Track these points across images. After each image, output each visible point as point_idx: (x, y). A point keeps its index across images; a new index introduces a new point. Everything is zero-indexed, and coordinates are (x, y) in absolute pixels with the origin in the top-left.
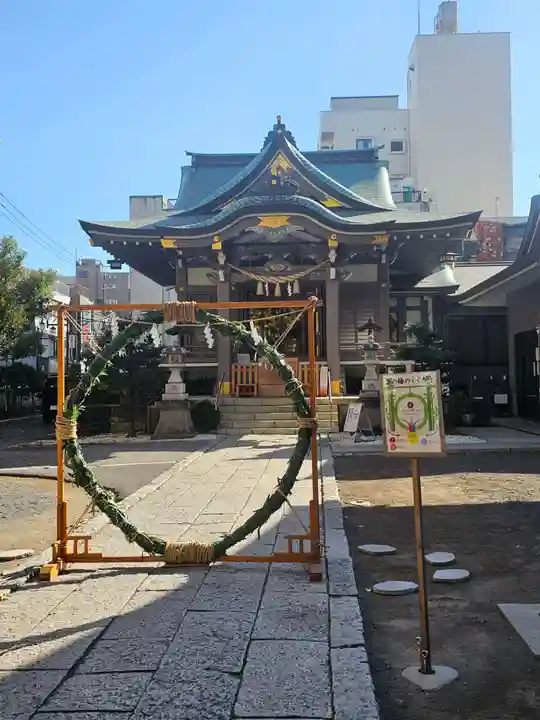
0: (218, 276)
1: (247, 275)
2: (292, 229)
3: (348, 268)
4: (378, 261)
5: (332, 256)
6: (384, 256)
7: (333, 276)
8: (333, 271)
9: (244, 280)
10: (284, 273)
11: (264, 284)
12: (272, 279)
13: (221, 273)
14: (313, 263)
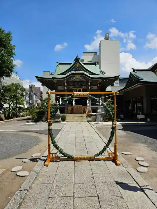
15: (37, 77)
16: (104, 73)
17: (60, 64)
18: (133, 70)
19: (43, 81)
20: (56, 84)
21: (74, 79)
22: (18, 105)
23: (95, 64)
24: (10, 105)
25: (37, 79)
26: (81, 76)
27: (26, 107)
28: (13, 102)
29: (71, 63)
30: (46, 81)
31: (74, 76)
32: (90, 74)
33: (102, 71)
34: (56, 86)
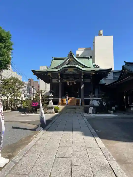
0: (59, 81)
1: (65, 80)
2: (74, 71)
3: (85, 79)
4: (91, 78)
5: (82, 77)
6: (92, 77)
7: (82, 81)
8: (82, 80)
9: (64, 81)
10: (73, 80)
11: (68, 82)
12: (70, 81)
13: (60, 80)
14: (78, 78)
15: (33, 71)
16: (98, 67)
17: (56, 59)
18: (125, 63)
19: (39, 74)
20: (51, 77)
21: (68, 72)
22: (16, 97)
23: (88, 58)
24: (8, 97)
25: (33, 73)
26: (75, 70)
27: (24, 99)
28: (11, 94)
29: (65, 58)
30: (41, 74)
31: (67, 70)
32: (83, 68)
33: (96, 65)
34: (51, 79)
